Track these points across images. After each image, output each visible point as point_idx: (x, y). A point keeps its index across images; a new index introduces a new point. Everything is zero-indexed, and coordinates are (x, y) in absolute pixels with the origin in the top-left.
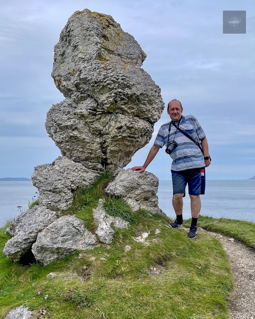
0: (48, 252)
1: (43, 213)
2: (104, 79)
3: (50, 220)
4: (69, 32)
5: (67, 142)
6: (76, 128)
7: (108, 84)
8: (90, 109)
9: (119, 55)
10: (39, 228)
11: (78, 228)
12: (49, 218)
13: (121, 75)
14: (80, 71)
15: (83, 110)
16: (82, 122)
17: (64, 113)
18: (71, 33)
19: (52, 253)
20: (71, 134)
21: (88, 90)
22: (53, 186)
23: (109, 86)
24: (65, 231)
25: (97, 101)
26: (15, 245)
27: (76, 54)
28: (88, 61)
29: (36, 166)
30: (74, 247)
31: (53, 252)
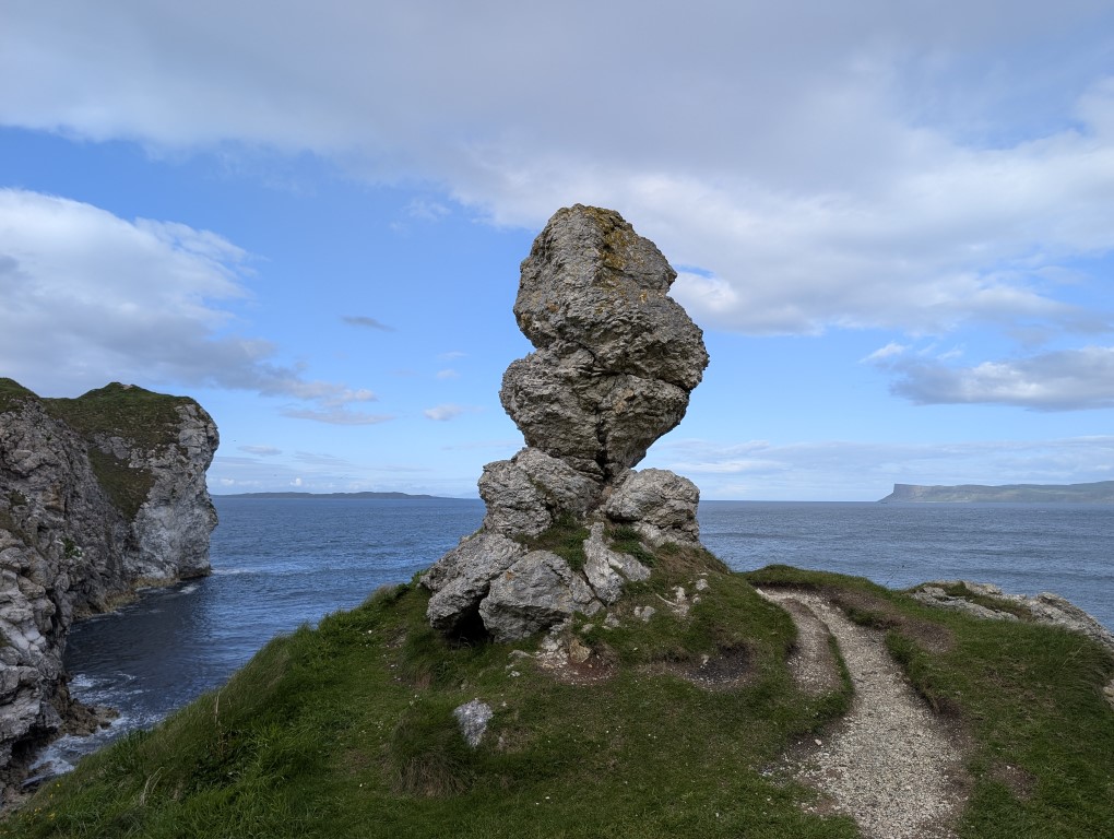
0: (507, 616)
1: (498, 547)
2: (607, 318)
3: (510, 558)
4: (550, 242)
5: (540, 422)
6: (557, 400)
7: (615, 326)
8: (581, 368)
9: (631, 276)
10: (492, 572)
11: (561, 572)
12: (509, 555)
13: (635, 311)
14: (567, 306)
15: (570, 370)
16: (568, 388)
17: (537, 374)
18: (554, 244)
19: (515, 617)
20: (548, 410)
21: (579, 337)
22: (517, 499)
23: (615, 330)
24: (540, 575)
25: (594, 355)
26: (450, 602)
27: (560, 277)
28: (581, 289)
29: (486, 464)
30: (554, 607)
31: (517, 615)
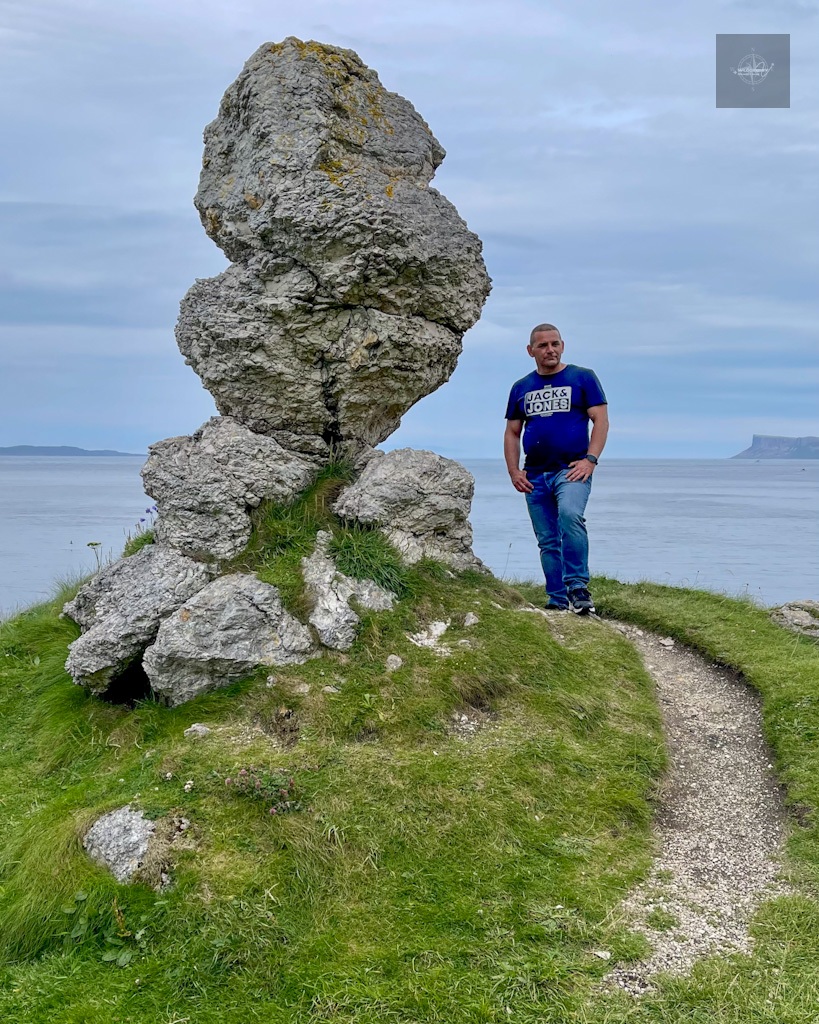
0: (185, 671)
1: (172, 569)
2: (337, 221)
3: (190, 585)
4: (246, 97)
5: (236, 380)
6: (261, 346)
7: (348, 234)
8: (298, 298)
9: (374, 154)
10: (162, 606)
11: (265, 607)
12: (188, 580)
13: (379, 211)
14: (275, 200)
15: (281, 300)
16: (277, 331)
17: (230, 305)
18: (252, 101)
19: (197, 673)
20: (247, 362)
21: (293, 248)
22: (199, 498)
23: (348, 239)
24: (232, 615)
25: (316, 278)
26: (99, 650)
27: (263, 153)
28: (295, 173)
29: (153, 443)
30: (255, 658)
31: (198, 671)
